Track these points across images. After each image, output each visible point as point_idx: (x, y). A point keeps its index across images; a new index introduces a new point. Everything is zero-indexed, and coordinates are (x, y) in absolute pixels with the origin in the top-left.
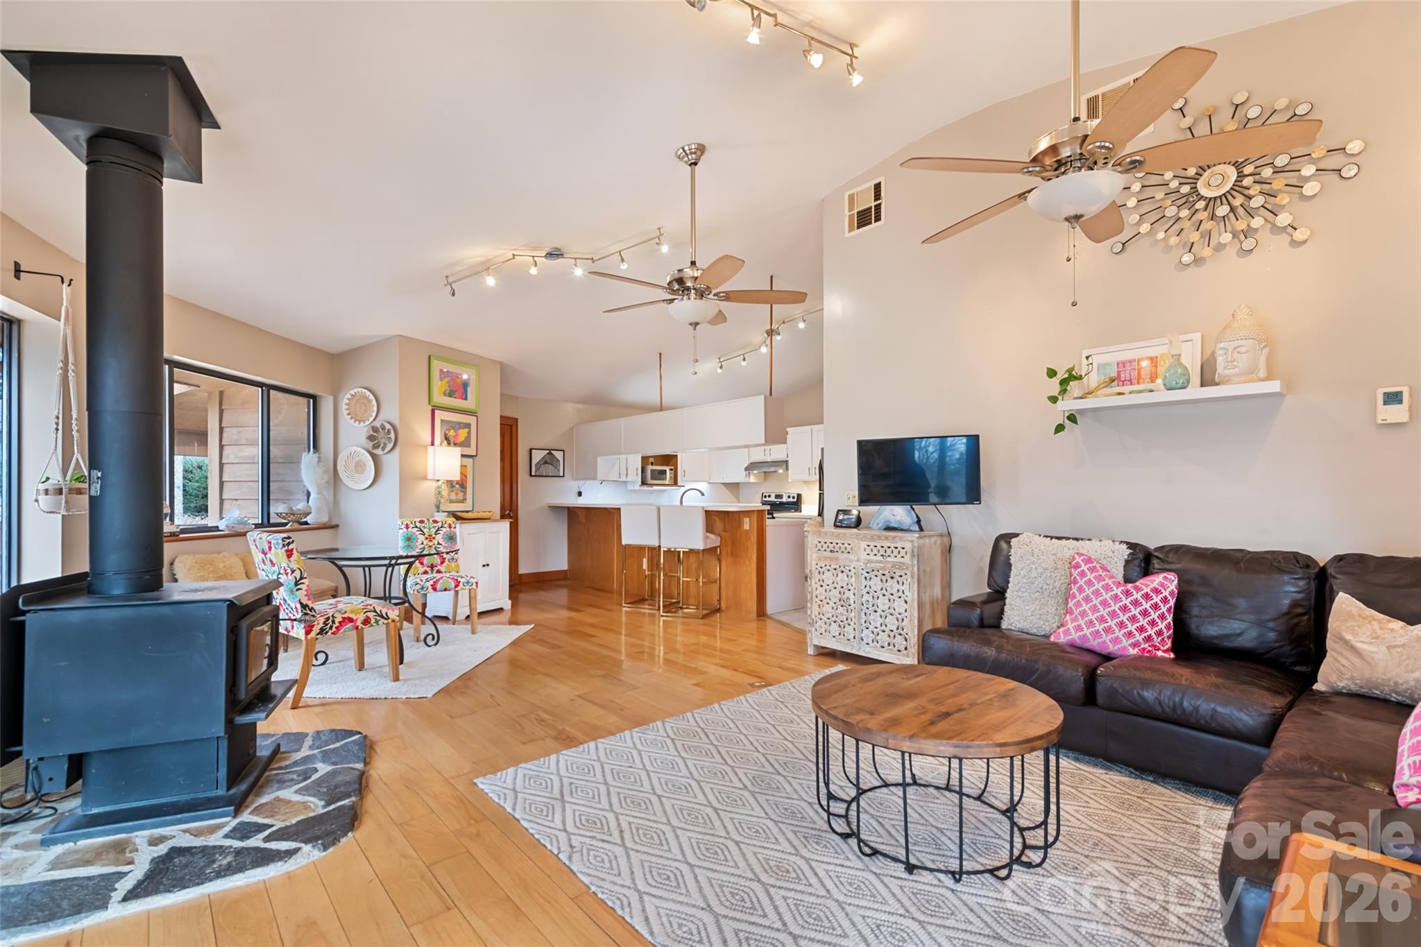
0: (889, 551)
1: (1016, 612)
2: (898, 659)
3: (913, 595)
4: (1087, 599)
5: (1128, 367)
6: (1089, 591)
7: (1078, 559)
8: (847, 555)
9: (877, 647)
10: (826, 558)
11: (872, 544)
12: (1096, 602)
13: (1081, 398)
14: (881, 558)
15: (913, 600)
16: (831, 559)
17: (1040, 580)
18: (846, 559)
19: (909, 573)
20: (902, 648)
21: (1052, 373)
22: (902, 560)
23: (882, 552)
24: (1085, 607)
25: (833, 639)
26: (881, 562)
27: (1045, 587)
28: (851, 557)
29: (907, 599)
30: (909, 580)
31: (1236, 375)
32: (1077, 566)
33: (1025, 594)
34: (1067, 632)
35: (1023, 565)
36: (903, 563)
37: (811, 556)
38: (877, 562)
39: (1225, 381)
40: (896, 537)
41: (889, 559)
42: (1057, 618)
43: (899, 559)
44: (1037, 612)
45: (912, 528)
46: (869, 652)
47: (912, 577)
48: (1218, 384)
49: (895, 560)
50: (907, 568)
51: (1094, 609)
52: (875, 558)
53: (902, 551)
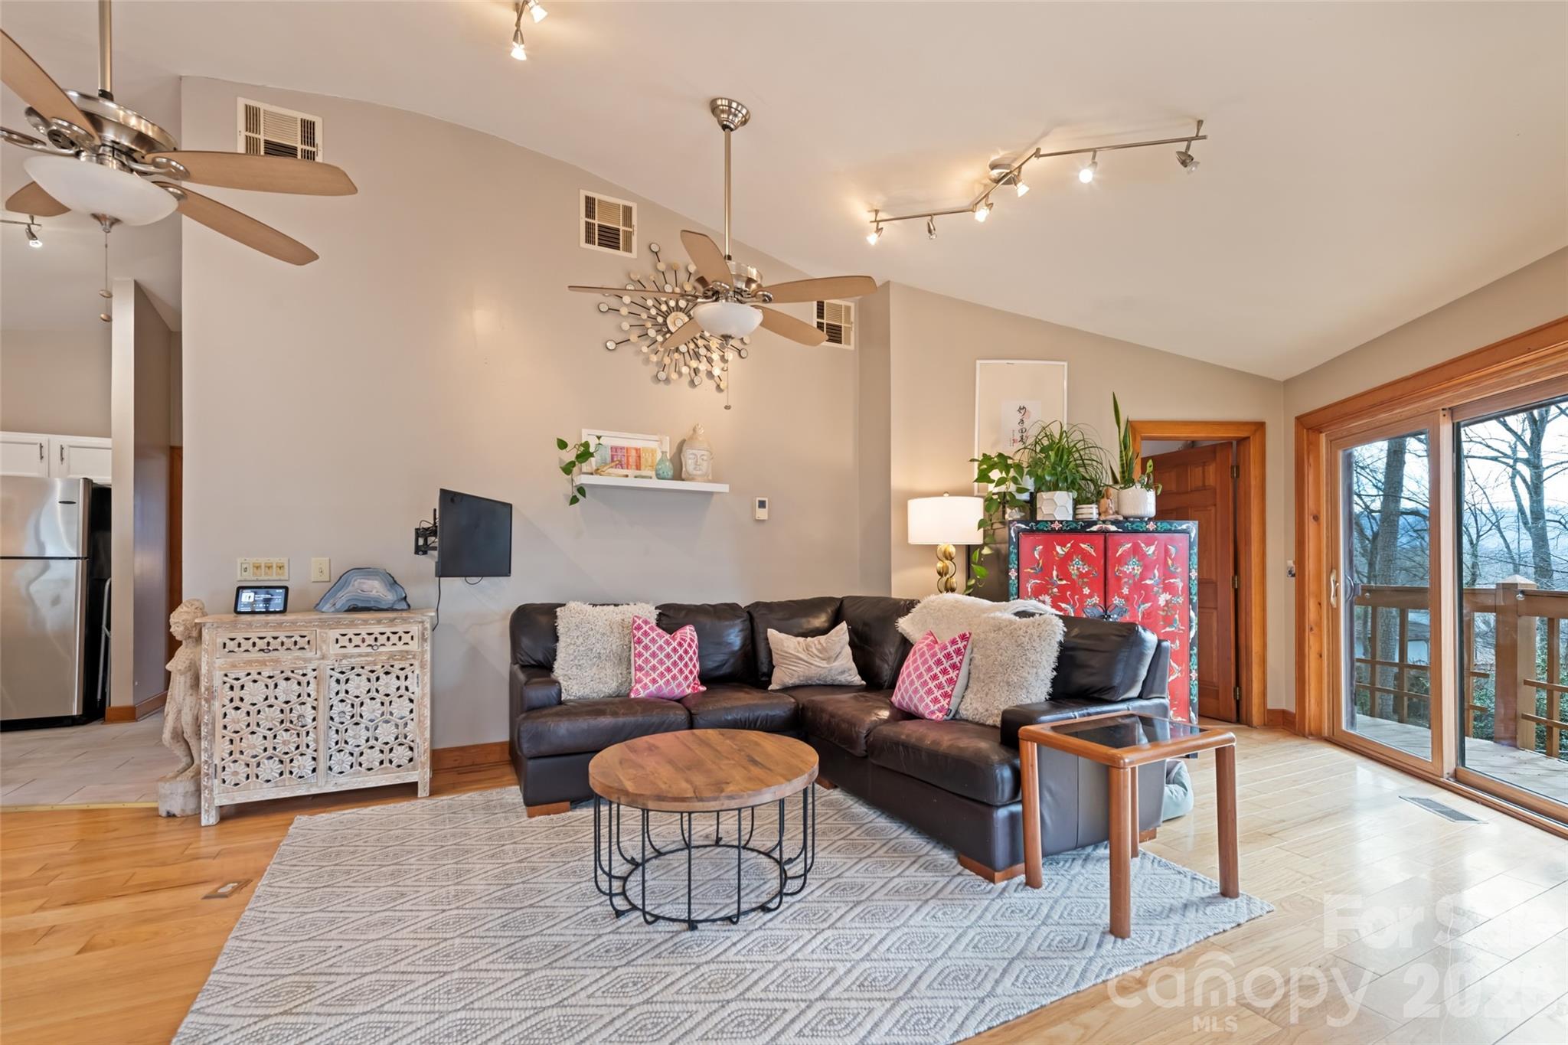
0: (382, 639)
1: (575, 682)
2: (398, 777)
3: (423, 690)
4: (654, 655)
5: (619, 453)
6: (654, 648)
7: (639, 622)
8: (300, 653)
9: (359, 772)
10: (249, 663)
11: (350, 632)
12: (661, 656)
13: (592, 474)
14: (369, 650)
15: (424, 695)
16: (263, 663)
17: (598, 645)
18: (298, 658)
19: (416, 663)
20: (405, 761)
21: (562, 445)
22: (406, 648)
23: (370, 640)
24: (654, 662)
25: (266, 785)
26: (368, 655)
27: (602, 651)
28: (308, 654)
29: (412, 697)
30: (417, 672)
31: (700, 475)
32: (639, 628)
33: (581, 662)
34: (645, 687)
35: (579, 633)
36: (407, 652)
37: (210, 664)
38: (360, 655)
39: (691, 478)
40: (395, 619)
41: (382, 649)
42: (615, 679)
43: (400, 646)
44: (596, 676)
45: (397, 607)
46: (347, 783)
47: (422, 666)
48: (683, 480)
49: (394, 648)
50: (414, 658)
51: (661, 662)
52: (357, 650)
53: (404, 636)
